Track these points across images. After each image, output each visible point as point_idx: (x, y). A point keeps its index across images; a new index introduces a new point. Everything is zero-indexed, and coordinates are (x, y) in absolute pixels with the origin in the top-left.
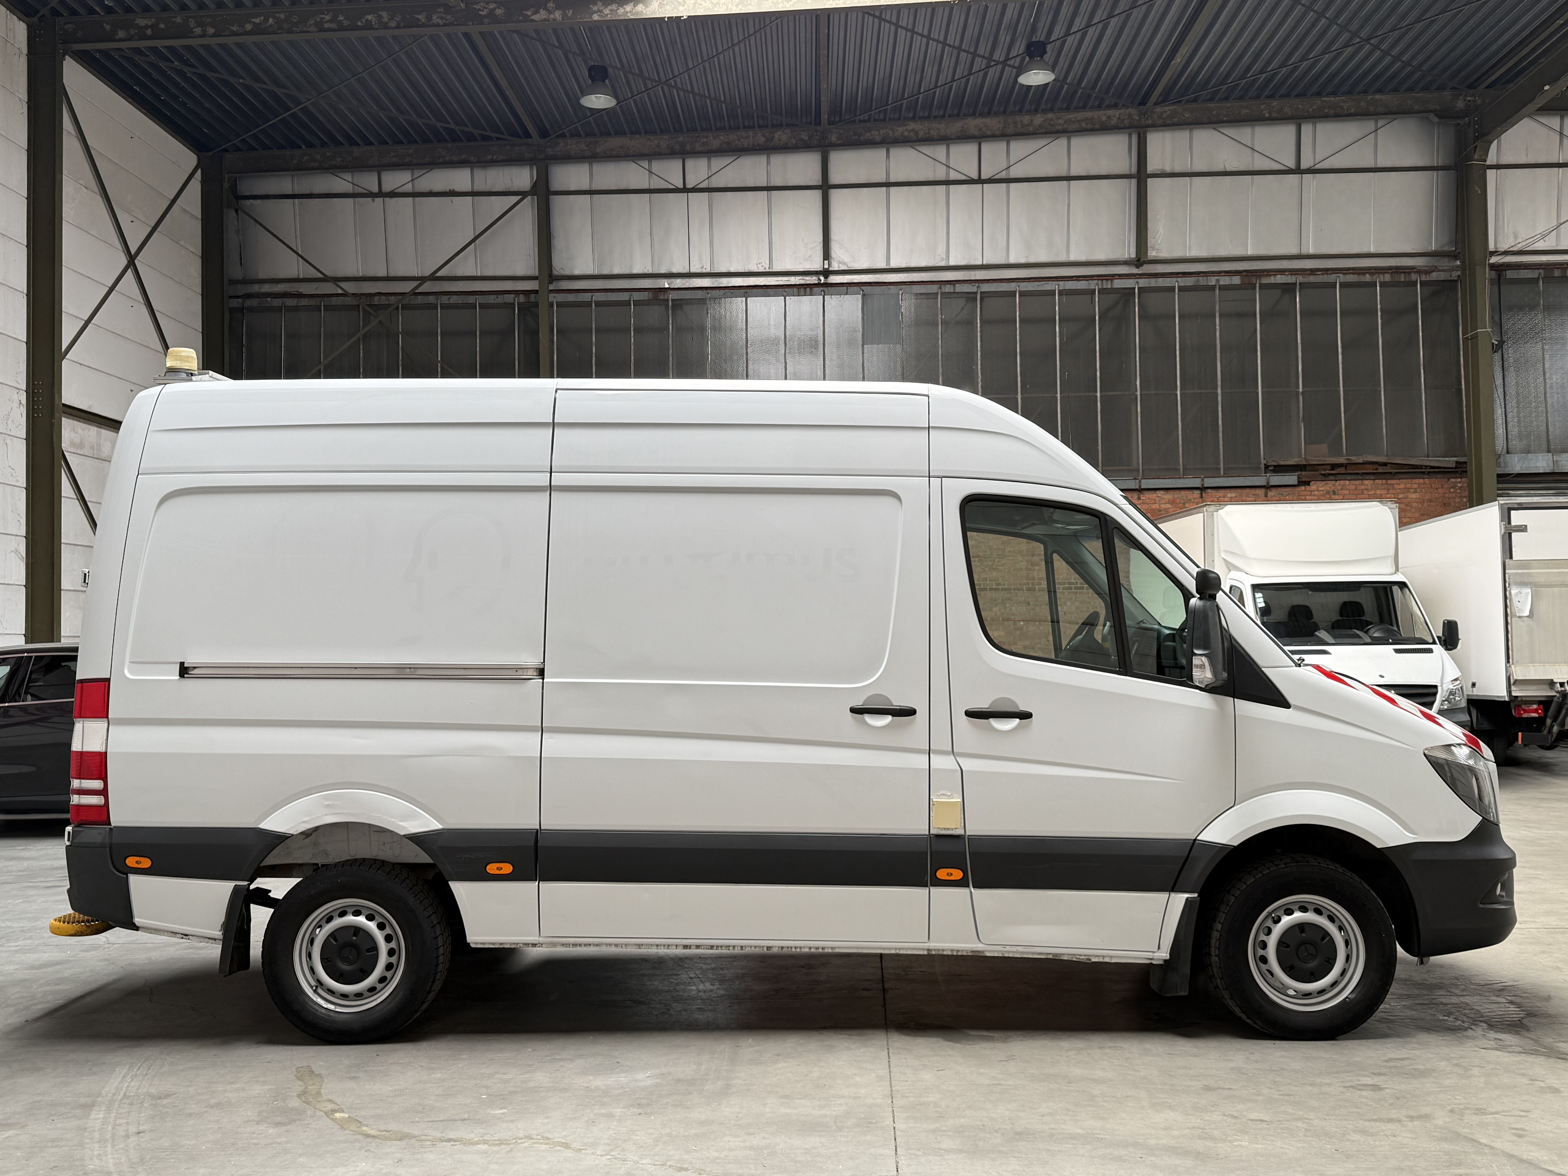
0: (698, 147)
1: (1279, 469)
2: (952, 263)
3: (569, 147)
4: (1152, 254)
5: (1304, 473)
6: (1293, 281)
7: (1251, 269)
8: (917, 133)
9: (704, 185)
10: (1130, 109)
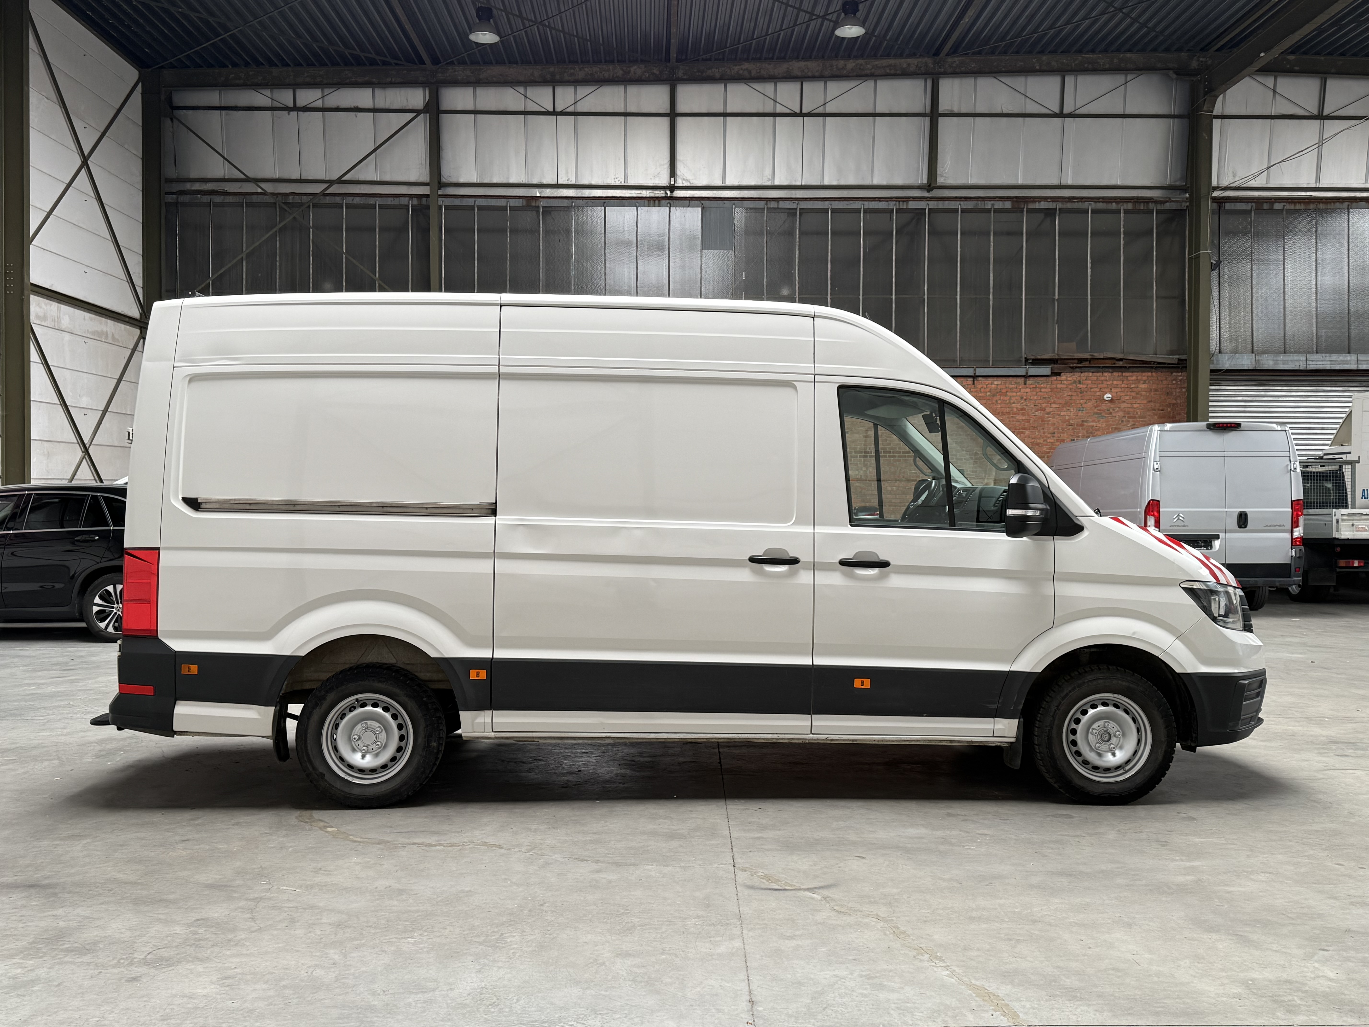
0: (567, 78)
1: (1037, 362)
2: (777, 183)
3: (456, 73)
4: (941, 181)
5: (1056, 366)
6: (1055, 207)
7: (1021, 195)
8: (750, 72)
9: (571, 109)
10: (926, 59)
